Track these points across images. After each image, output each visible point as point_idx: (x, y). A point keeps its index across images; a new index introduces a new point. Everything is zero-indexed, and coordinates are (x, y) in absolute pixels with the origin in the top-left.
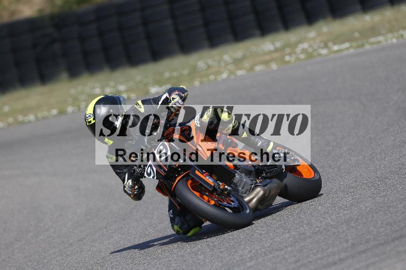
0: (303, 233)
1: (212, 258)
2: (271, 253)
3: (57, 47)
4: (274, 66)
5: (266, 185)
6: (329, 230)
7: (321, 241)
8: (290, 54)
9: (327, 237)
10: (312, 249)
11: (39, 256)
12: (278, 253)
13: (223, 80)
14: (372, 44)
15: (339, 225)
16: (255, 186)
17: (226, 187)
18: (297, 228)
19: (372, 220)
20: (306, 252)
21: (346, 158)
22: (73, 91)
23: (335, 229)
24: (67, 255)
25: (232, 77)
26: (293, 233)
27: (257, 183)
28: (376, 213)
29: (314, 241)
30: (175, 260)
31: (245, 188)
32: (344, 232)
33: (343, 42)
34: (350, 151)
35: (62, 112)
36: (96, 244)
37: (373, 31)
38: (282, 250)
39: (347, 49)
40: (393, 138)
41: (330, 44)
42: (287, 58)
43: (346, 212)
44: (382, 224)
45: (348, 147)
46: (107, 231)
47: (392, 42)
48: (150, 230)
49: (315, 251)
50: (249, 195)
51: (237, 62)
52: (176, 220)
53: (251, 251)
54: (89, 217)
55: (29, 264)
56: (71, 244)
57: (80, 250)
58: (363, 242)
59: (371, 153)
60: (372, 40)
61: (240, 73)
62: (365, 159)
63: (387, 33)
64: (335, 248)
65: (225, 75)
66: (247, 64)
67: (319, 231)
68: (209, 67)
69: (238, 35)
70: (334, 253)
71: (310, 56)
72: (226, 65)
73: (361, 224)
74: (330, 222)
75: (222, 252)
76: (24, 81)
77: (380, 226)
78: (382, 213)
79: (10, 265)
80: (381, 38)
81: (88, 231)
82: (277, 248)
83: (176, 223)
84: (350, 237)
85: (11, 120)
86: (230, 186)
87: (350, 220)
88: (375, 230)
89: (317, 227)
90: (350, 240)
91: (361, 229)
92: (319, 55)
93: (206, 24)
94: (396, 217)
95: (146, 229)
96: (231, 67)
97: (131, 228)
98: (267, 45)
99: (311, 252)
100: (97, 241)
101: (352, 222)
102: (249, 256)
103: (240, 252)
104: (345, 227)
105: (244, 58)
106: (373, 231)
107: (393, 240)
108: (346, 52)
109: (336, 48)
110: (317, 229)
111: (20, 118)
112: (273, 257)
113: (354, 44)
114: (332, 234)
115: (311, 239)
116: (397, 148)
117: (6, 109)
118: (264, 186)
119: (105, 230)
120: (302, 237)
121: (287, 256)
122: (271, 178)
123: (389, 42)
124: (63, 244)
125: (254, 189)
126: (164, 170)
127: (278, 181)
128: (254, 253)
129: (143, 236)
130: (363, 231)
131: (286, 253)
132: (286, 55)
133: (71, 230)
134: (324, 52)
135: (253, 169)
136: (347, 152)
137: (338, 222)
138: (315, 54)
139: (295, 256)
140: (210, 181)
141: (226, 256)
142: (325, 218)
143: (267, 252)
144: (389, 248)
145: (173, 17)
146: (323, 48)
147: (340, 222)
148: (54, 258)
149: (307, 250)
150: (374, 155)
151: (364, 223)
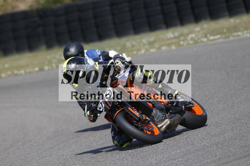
0: (189, 150)
1: (132, 163)
2: (168, 161)
3: (40, 29)
4: (173, 47)
5: (172, 118)
6: (205, 149)
7: (200, 155)
8: (183, 41)
9: (204, 153)
10: (195, 160)
11: (25, 157)
12: (173, 161)
13: (142, 54)
14: (234, 36)
15: (211, 146)
16: (165, 118)
17: (147, 118)
18: (185, 147)
19: (232, 144)
20: (191, 161)
21: (217, 106)
22: (48, 57)
23: (209, 149)
24: (43, 157)
25: (147, 53)
26: (183, 150)
27: (166, 116)
28: (235, 140)
29: (195, 155)
30: (109, 163)
31: (159, 119)
32: (214, 150)
33: (216, 35)
34: (219, 101)
35: (41, 70)
36: (61, 151)
37: (235, 29)
38: (175, 159)
39: (219, 39)
40: (245, 94)
41: (208, 35)
42: (182, 43)
43: (216, 138)
44: (238, 146)
45: (218, 99)
46: (67, 143)
47: (247, 36)
48: (94, 144)
49: (196, 161)
50: (161, 123)
51: (151, 44)
52: (116, 138)
53: (156, 160)
54: (56, 134)
55: (18, 161)
56: (45, 150)
57: (51, 154)
58: (226, 157)
59: (232, 103)
60: (235, 34)
61: (152, 50)
62: (228, 107)
63: (244, 30)
64: (209, 160)
65: (143, 52)
66: (157, 46)
67: (199, 149)
68: (133, 46)
69: (152, 27)
70: (208, 163)
71: (196, 42)
72: (144, 45)
73: (225, 146)
74: (206, 144)
75: (139, 159)
76: (19, 50)
77: (237, 148)
78: (238, 140)
79: (7, 161)
80: (240, 33)
81: (56, 143)
82: (173, 158)
83: (115, 139)
84: (218, 154)
85: (9, 73)
86: (149, 118)
87: (218, 143)
88: (234, 150)
89: (198, 147)
90: (218, 156)
91: (225, 149)
92: (202, 42)
93: (133, 19)
94: (246, 143)
95: (91, 143)
96: (147, 47)
97: (82, 142)
98: (170, 34)
99: (194, 162)
100: (61, 149)
101: (219, 145)
102: (155, 162)
103: (150, 160)
104: (215, 147)
105: (155, 41)
106: (232, 150)
107: (244, 157)
108: (218, 41)
109: (212, 38)
110: (198, 148)
111: (16, 72)
112: (170, 164)
113: (223, 36)
114: (207, 151)
115: (194, 154)
116: (248, 101)
117: (7, 66)
118: (170, 118)
119: (66, 143)
120: (188, 152)
121: (179, 164)
122: (175, 113)
123: (245, 35)
124: (40, 150)
125: (164, 120)
126: (109, 106)
127: (180, 115)
128: (158, 161)
129: (90, 147)
130: (226, 150)
131: (178, 162)
132: (181, 41)
133: (45, 142)
134: (205, 40)
135: (164, 108)
136: (218, 102)
137: (211, 144)
138: (199, 41)
139: (184, 164)
140: (137, 114)
141: (141, 161)
142: (203, 141)
143: (166, 161)
144: (242, 161)
145: (113, 14)
146: (204, 38)
147: (212, 145)
148: (34, 158)
149: (191, 160)
150: (234, 104)
151: (227, 146)
